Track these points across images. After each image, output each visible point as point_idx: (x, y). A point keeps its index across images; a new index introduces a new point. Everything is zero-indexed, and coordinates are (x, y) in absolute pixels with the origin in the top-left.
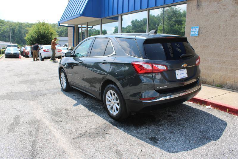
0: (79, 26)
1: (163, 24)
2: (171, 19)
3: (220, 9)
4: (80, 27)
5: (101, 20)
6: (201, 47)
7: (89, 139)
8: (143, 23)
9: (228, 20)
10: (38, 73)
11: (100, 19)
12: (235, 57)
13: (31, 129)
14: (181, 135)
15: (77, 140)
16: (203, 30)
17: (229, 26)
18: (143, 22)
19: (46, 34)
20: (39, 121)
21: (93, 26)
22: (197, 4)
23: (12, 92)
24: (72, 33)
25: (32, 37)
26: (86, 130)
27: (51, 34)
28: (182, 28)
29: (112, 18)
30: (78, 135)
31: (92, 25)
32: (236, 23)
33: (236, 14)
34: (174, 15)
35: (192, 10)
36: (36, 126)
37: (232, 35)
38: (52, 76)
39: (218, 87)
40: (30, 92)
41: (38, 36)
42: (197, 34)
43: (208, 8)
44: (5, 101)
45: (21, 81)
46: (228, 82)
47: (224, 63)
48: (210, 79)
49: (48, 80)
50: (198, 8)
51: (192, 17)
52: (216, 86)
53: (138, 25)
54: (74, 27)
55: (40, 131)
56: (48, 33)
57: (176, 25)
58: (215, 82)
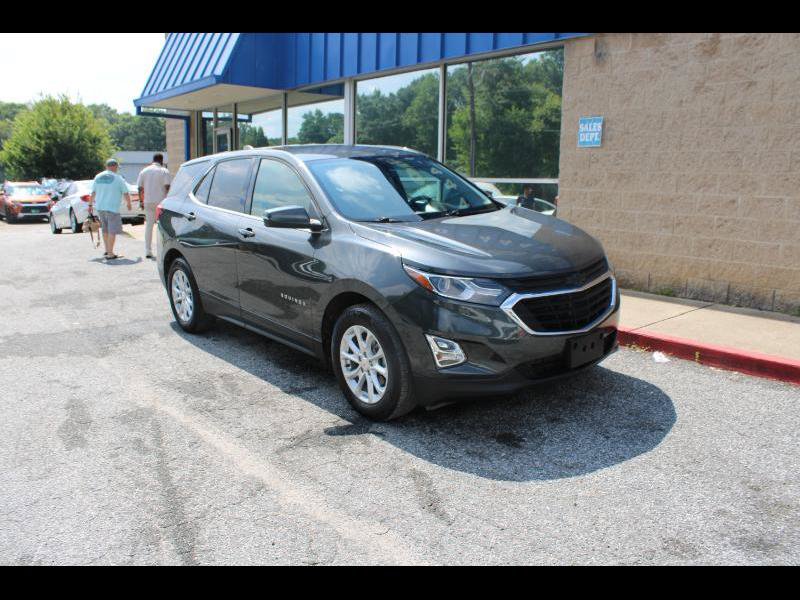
0: (206, 115)
1: (473, 107)
2: (496, 89)
3: (663, 69)
4: (210, 119)
5: (283, 96)
6: (609, 178)
7: (321, 449)
8: (397, 103)
9: (686, 101)
10: (85, 274)
11: (280, 92)
12: (709, 206)
13: (135, 434)
14: (582, 425)
15: (287, 455)
16: (614, 127)
17: (688, 117)
18: (397, 100)
19: (74, 141)
20: (150, 412)
21: (250, 116)
22: (596, 50)
23: (19, 335)
24: (183, 138)
25: (25, 151)
26: (307, 426)
27: (95, 141)
28: (533, 118)
29: (320, 91)
30: (287, 443)
31: (251, 111)
32: (709, 109)
33: (707, 84)
34: (506, 76)
35: (582, 68)
36: (148, 425)
37: (698, 145)
38: (136, 279)
39: (665, 297)
40: (84, 330)
41: (48, 149)
42: (596, 139)
43: (627, 64)
44: (11, 360)
45: (35, 301)
46: (690, 279)
47: (678, 224)
48: (640, 274)
49: (126, 294)
50: (597, 63)
51: (581, 89)
52: (656, 293)
53: (383, 107)
54: (188, 119)
55: (167, 437)
56: (81, 138)
57: (513, 107)
58: (654, 282)
